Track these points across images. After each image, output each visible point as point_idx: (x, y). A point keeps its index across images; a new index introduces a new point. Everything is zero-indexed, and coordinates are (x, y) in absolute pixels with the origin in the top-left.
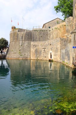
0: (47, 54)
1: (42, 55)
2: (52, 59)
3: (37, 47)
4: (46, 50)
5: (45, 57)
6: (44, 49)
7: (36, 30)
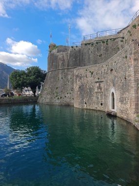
0: (105, 95)
1: (94, 99)
2: (115, 110)
3: (84, 80)
4: (102, 85)
5: (102, 104)
6: (98, 84)
7: (89, 44)
